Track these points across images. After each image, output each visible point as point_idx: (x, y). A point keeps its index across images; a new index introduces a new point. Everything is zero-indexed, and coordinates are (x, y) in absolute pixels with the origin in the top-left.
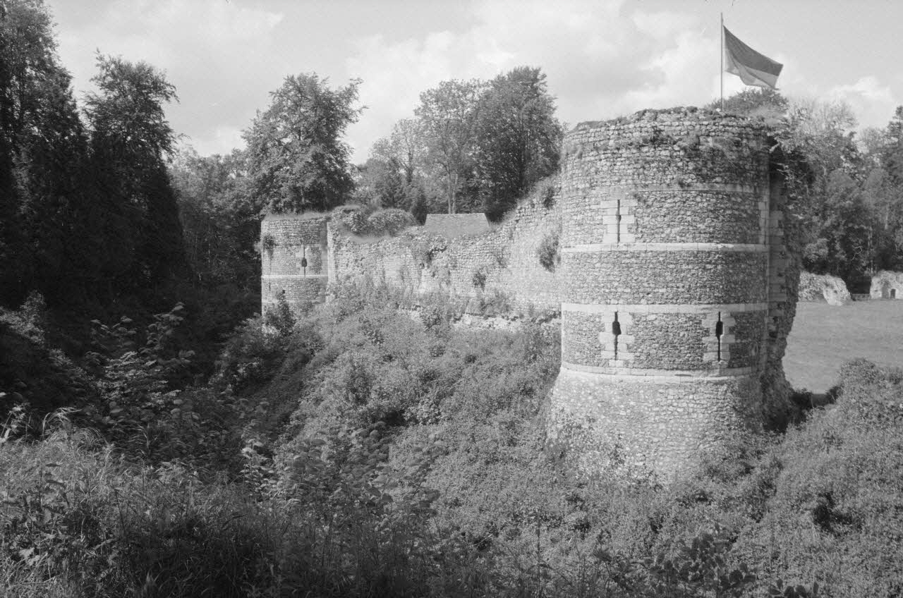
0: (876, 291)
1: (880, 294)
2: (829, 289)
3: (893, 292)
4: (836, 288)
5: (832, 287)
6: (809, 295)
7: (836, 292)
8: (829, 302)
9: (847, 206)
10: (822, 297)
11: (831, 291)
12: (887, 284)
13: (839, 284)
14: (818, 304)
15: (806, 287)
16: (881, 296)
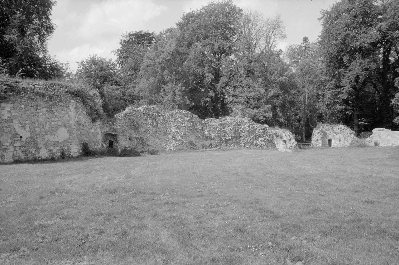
0: (317, 140)
1: (320, 143)
2: (279, 139)
3: (330, 141)
4: (285, 138)
5: (281, 138)
6: (263, 143)
7: (285, 141)
8: (280, 150)
9: (284, 81)
10: (274, 146)
11: (281, 141)
12: (325, 134)
13: (287, 135)
14: (271, 152)
15: (260, 137)
16: (321, 145)
